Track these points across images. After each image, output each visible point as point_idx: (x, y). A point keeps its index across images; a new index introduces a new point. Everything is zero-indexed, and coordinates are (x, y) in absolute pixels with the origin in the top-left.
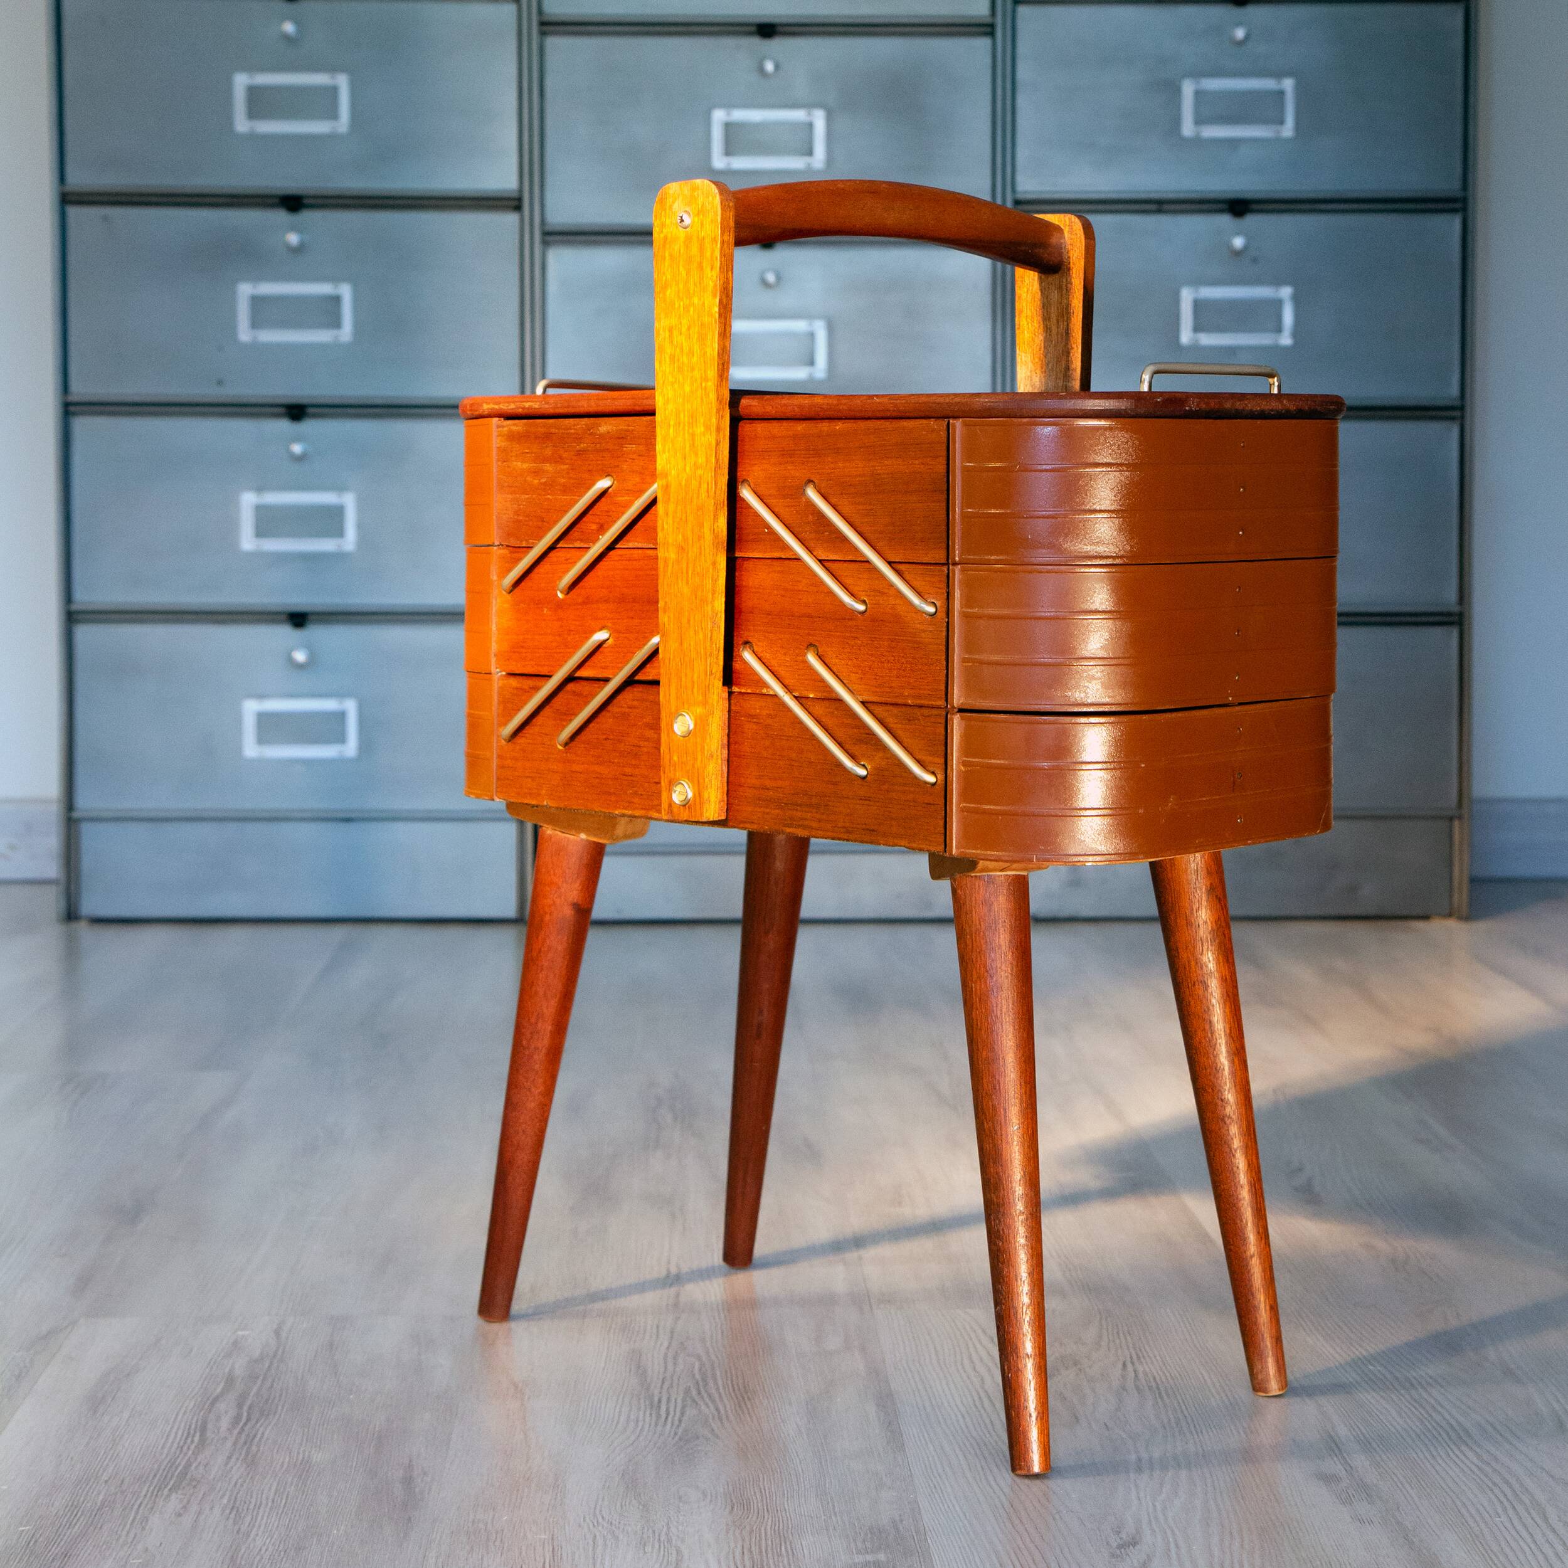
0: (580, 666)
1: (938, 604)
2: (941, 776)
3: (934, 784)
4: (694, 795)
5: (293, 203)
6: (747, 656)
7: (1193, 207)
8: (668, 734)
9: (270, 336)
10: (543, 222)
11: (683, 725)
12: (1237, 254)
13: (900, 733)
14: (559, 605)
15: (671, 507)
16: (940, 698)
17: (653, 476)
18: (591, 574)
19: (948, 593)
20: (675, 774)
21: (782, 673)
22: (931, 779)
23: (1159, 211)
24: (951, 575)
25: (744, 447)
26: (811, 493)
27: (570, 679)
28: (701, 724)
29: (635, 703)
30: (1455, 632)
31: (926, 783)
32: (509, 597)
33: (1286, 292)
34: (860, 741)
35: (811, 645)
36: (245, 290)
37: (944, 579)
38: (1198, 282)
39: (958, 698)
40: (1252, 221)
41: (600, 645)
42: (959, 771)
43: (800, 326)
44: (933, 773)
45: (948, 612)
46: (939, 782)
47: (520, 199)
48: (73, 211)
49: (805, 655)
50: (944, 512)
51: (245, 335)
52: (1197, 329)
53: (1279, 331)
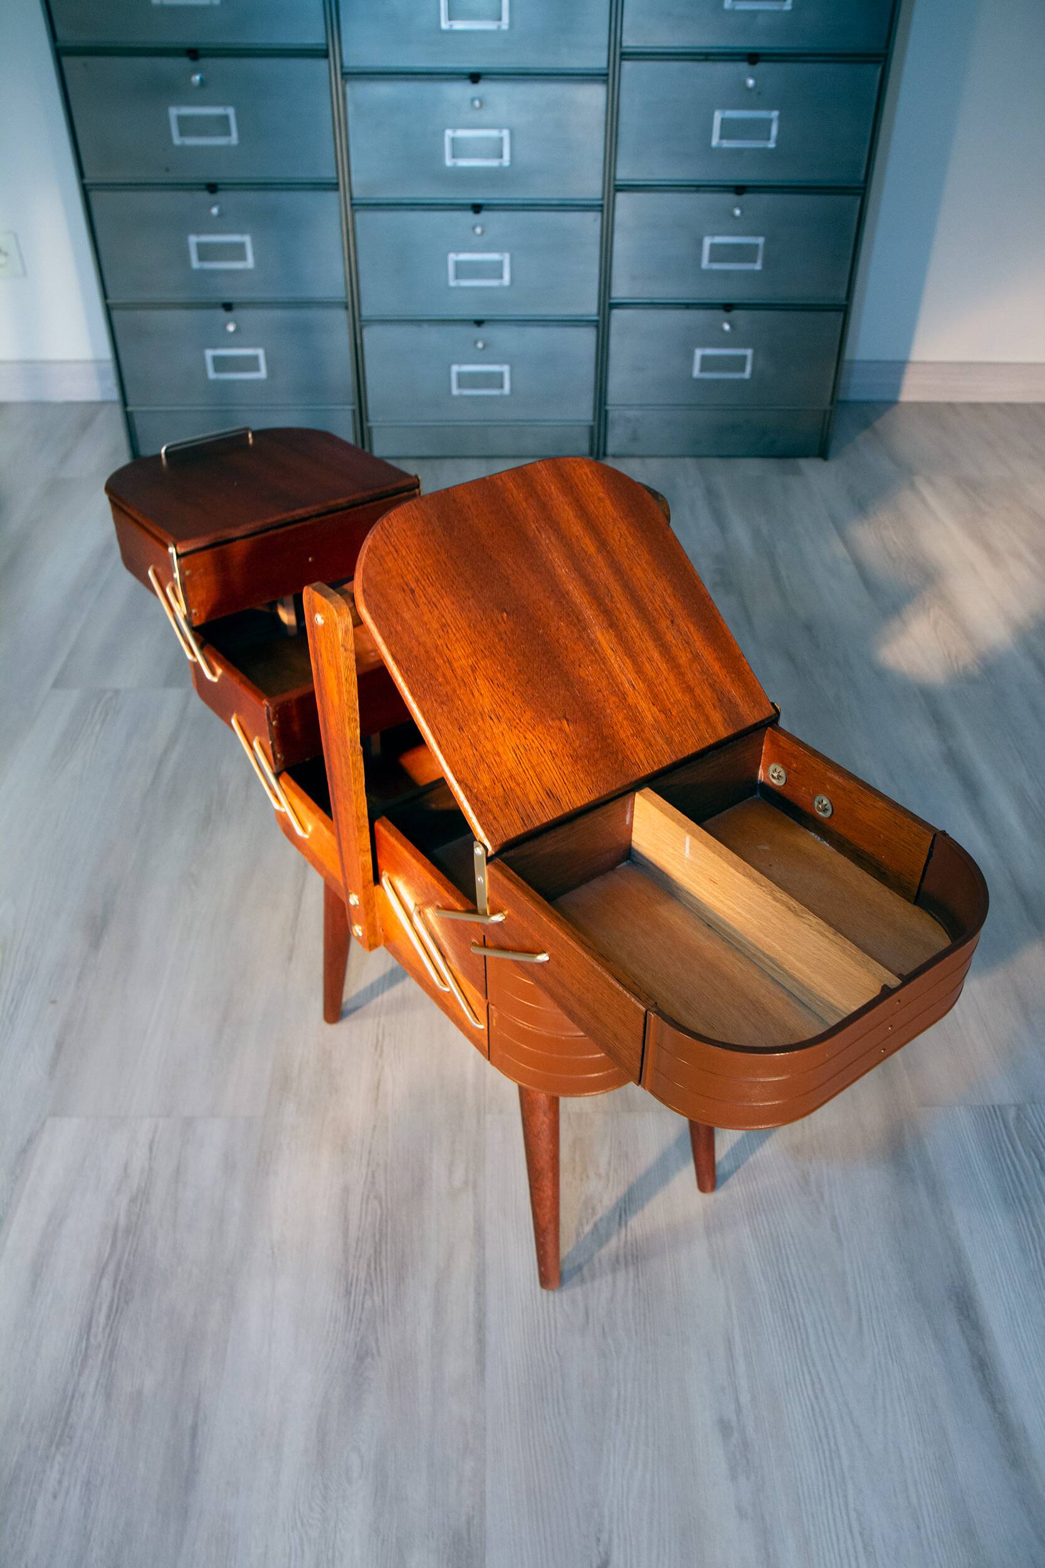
5: (193, 54)
7: (727, 58)
9: (192, 141)
10: (342, 67)
12: (749, 90)
23: (706, 60)
30: (842, 315)
33: (775, 114)
36: (174, 112)
38: (724, 107)
40: (761, 67)
43: (493, 133)
47: (327, 50)
48: (67, 61)
51: (177, 141)
52: (722, 137)
53: (768, 139)
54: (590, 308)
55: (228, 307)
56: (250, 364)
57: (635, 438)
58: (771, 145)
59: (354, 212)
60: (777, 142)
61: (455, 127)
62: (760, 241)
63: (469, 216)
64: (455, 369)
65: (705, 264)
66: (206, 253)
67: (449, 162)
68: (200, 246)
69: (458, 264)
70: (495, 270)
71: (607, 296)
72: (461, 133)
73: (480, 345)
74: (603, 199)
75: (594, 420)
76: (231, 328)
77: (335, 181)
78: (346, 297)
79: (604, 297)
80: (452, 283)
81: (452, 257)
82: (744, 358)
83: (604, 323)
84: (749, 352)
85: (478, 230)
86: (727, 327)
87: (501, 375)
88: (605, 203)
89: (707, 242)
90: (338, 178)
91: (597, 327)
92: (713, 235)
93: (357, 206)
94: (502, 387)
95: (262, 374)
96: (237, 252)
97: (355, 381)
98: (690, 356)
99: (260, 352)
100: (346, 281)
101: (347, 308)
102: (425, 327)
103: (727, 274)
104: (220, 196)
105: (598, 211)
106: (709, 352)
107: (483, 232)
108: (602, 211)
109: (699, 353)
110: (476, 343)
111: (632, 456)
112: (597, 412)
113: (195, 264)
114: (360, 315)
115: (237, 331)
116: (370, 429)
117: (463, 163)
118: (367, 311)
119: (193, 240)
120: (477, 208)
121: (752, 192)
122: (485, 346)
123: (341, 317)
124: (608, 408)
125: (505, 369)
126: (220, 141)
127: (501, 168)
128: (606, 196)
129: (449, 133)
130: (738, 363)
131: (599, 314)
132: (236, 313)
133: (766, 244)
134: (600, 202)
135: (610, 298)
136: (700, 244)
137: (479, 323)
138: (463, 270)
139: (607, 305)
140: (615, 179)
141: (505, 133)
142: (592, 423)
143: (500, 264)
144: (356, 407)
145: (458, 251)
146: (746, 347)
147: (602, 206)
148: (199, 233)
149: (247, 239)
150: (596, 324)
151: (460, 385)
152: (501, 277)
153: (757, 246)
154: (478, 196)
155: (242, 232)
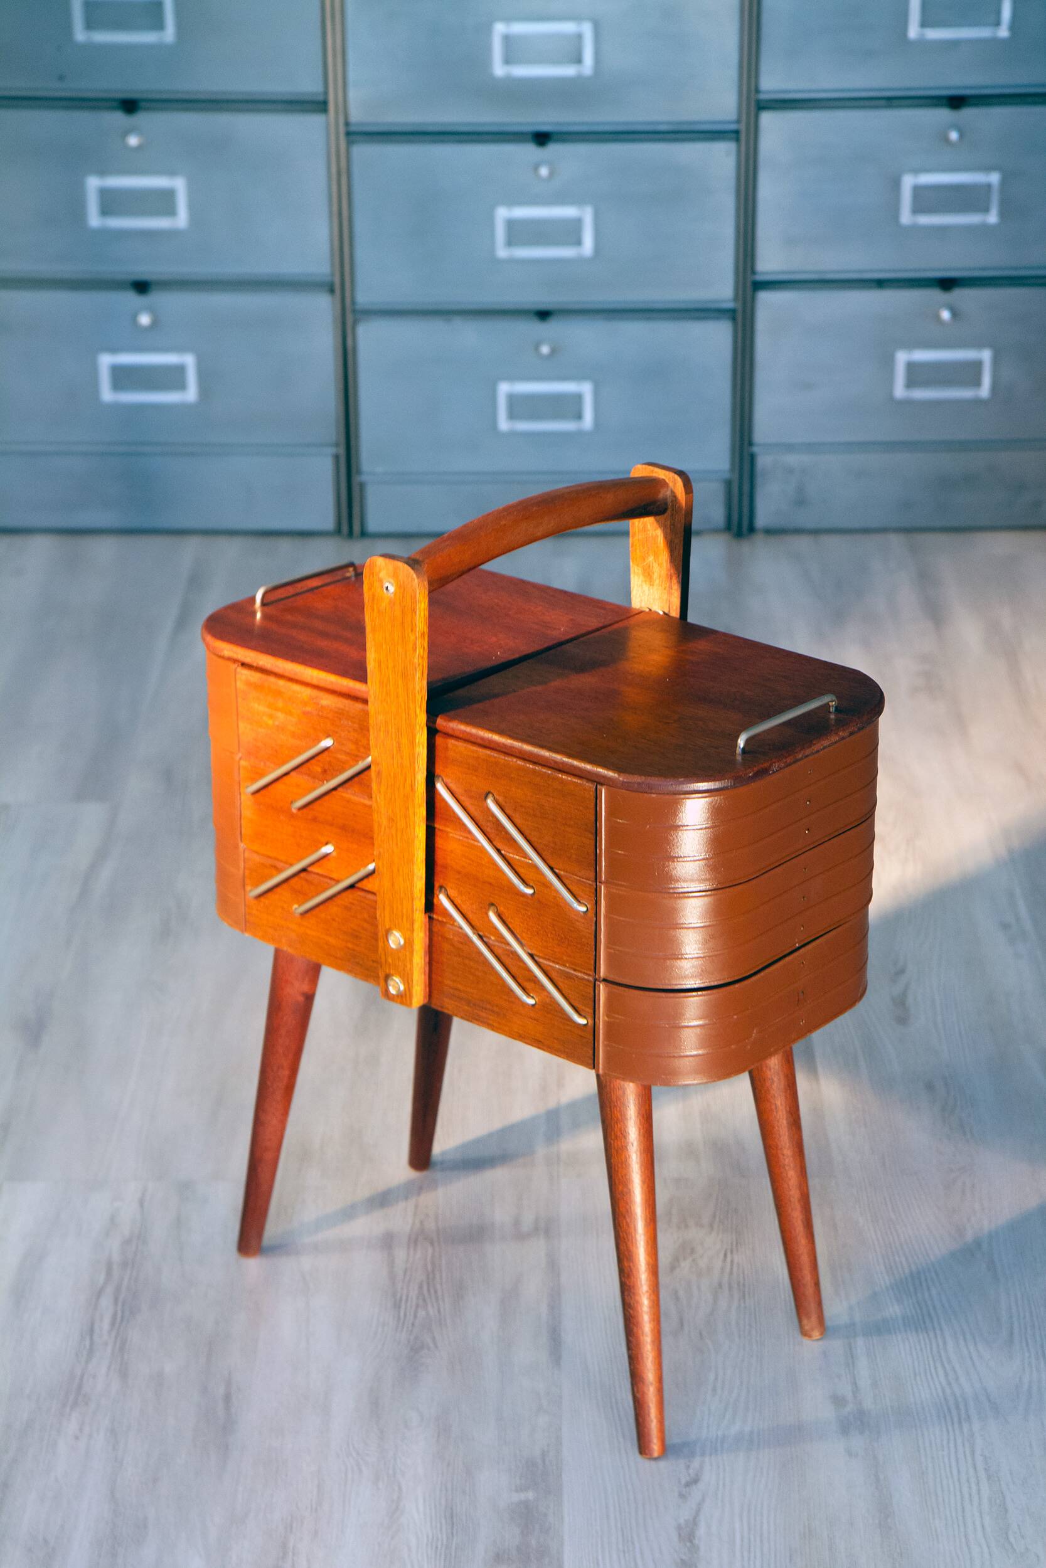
0: (312, 864)
1: (588, 906)
2: (591, 1022)
3: (585, 1025)
4: (405, 989)
6: (443, 899)
8: (384, 942)
9: (103, 37)
11: (396, 940)
13: (561, 985)
14: (292, 816)
15: (383, 789)
16: (590, 970)
17: (367, 750)
18: (319, 802)
19: (596, 901)
20: (390, 970)
21: (470, 916)
22: (583, 1021)
24: (598, 889)
25: (439, 753)
26: (491, 804)
27: (304, 870)
28: (409, 943)
29: (355, 902)
31: (579, 1024)
32: (250, 797)
34: (529, 980)
35: (492, 904)
37: (594, 891)
39: (603, 972)
41: (326, 856)
42: (604, 1022)
43: (568, 28)
44: (585, 1017)
45: (597, 914)
46: (589, 1024)
49: (488, 910)
50: (593, 847)
51: (80, 35)
52: (924, 24)
53: (998, 24)
54: (723, 290)
55: (142, 287)
56: (173, 378)
57: (801, 501)
58: (1003, 32)
59: (350, 143)
60: (1012, 28)
61: (508, 19)
62: (994, 178)
63: (530, 151)
64: (504, 388)
65: (906, 217)
66: (111, 202)
67: (499, 70)
68: (104, 193)
69: (511, 224)
70: (570, 232)
71: (749, 268)
72: (519, 28)
73: (545, 350)
74: (738, 121)
75: (732, 470)
76: (145, 320)
77: (321, 98)
78: (333, 275)
79: (745, 270)
80: (502, 252)
81: (503, 213)
82: (978, 365)
83: (744, 311)
84: (986, 355)
85: (544, 171)
86: (946, 315)
87: (578, 398)
88: (742, 127)
89: (908, 182)
90: (326, 93)
91: (734, 320)
92: (916, 171)
93: (354, 135)
94: (579, 416)
95: (191, 394)
96: (164, 202)
97: (342, 408)
98: (888, 362)
99: (189, 360)
100: (332, 249)
101: (332, 291)
102: (458, 323)
103: (942, 231)
104: (141, 118)
105: (730, 139)
106: (922, 355)
107: (552, 174)
108: (738, 140)
109: (902, 358)
110: (537, 348)
111: (798, 531)
112: (737, 455)
113: (94, 220)
114: (353, 302)
115: (155, 324)
116: (362, 486)
117: (521, 71)
118: (364, 297)
119: (93, 183)
120: (542, 138)
121: (976, 105)
122: (554, 351)
123: (323, 306)
124: (755, 449)
125: (586, 389)
126: (148, 38)
127: (577, 80)
128: (744, 117)
129: (500, 28)
130: (970, 373)
131: (736, 299)
132: (156, 298)
133: (1004, 182)
134: (733, 127)
135: (753, 272)
136: (896, 184)
137: (544, 315)
138: (518, 232)
139: (749, 284)
140: (757, 91)
141: (587, 29)
142: (727, 475)
143: (577, 223)
144: (342, 451)
145: (513, 201)
146: (979, 345)
147: (737, 132)
148: (102, 173)
149: (179, 184)
150: (730, 314)
151: (512, 415)
152: (578, 242)
153: (989, 186)
154: (545, 120)
155: (172, 173)
